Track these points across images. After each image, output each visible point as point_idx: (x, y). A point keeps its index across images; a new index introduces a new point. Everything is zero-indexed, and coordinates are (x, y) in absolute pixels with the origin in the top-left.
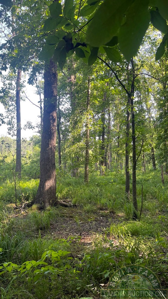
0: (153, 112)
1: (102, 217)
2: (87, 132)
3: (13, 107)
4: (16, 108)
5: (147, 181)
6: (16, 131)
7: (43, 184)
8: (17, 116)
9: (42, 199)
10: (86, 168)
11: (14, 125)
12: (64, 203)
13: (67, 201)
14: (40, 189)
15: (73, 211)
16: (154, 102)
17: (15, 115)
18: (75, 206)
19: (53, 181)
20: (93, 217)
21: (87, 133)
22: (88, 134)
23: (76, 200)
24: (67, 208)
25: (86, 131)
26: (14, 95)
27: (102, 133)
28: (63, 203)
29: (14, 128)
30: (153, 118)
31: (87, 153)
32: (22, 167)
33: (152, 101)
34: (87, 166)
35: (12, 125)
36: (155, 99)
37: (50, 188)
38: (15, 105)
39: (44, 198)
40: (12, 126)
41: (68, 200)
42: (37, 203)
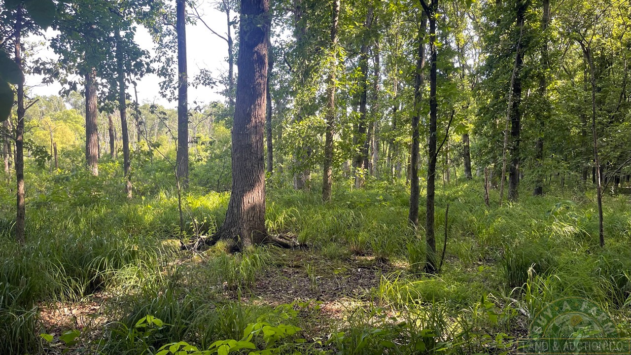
0: (471, 56)
1: (361, 268)
2: (331, 93)
3: (171, 37)
4: (177, 40)
5: (453, 200)
6: (177, 89)
7: (239, 199)
8: (178, 57)
9: (236, 230)
10: (326, 171)
11: (171, 76)
12: (281, 240)
13: (287, 237)
14: (233, 210)
15: (300, 256)
16: (472, 34)
17: (176, 55)
18: (303, 246)
19: (260, 195)
20: (342, 267)
21: (330, 96)
22: (333, 98)
23: (307, 235)
24: (288, 250)
25: (329, 91)
26: (173, 11)
27: (361, 99)
28: (279, 239)
29: (174, 82)
30: (469, 68)
31: (329, 139)
32: (190, 166)
33: (469, 31)
34: (328, 167)
35: (167, 77)
36: (477, 27)
37: (253, 208)
38: (176, 33)
39: (240, 229)
40: (167, 79)
41: (289, 234)
42: (225, 238)
